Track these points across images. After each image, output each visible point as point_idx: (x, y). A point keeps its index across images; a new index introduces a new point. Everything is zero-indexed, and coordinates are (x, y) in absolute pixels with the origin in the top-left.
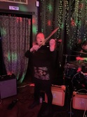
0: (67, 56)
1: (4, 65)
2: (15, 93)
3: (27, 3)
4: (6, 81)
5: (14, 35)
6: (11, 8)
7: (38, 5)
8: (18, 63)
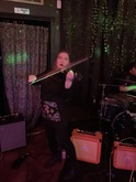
0: (104, 86)
1: (7, 100)
2: (25, 144)
3: (42, 3)
4: (9, 125)
7: (59, 6)
8: (27, 97)
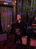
0: (28, 24)
3: (11, 1)
7: (16, 2)
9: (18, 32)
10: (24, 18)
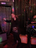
3: (9, 1)
5: (4, 15)
6: (2, 3)
7: (13, 1)
8: (7, 27)
9: (16, 30)
10: (23, 17)
